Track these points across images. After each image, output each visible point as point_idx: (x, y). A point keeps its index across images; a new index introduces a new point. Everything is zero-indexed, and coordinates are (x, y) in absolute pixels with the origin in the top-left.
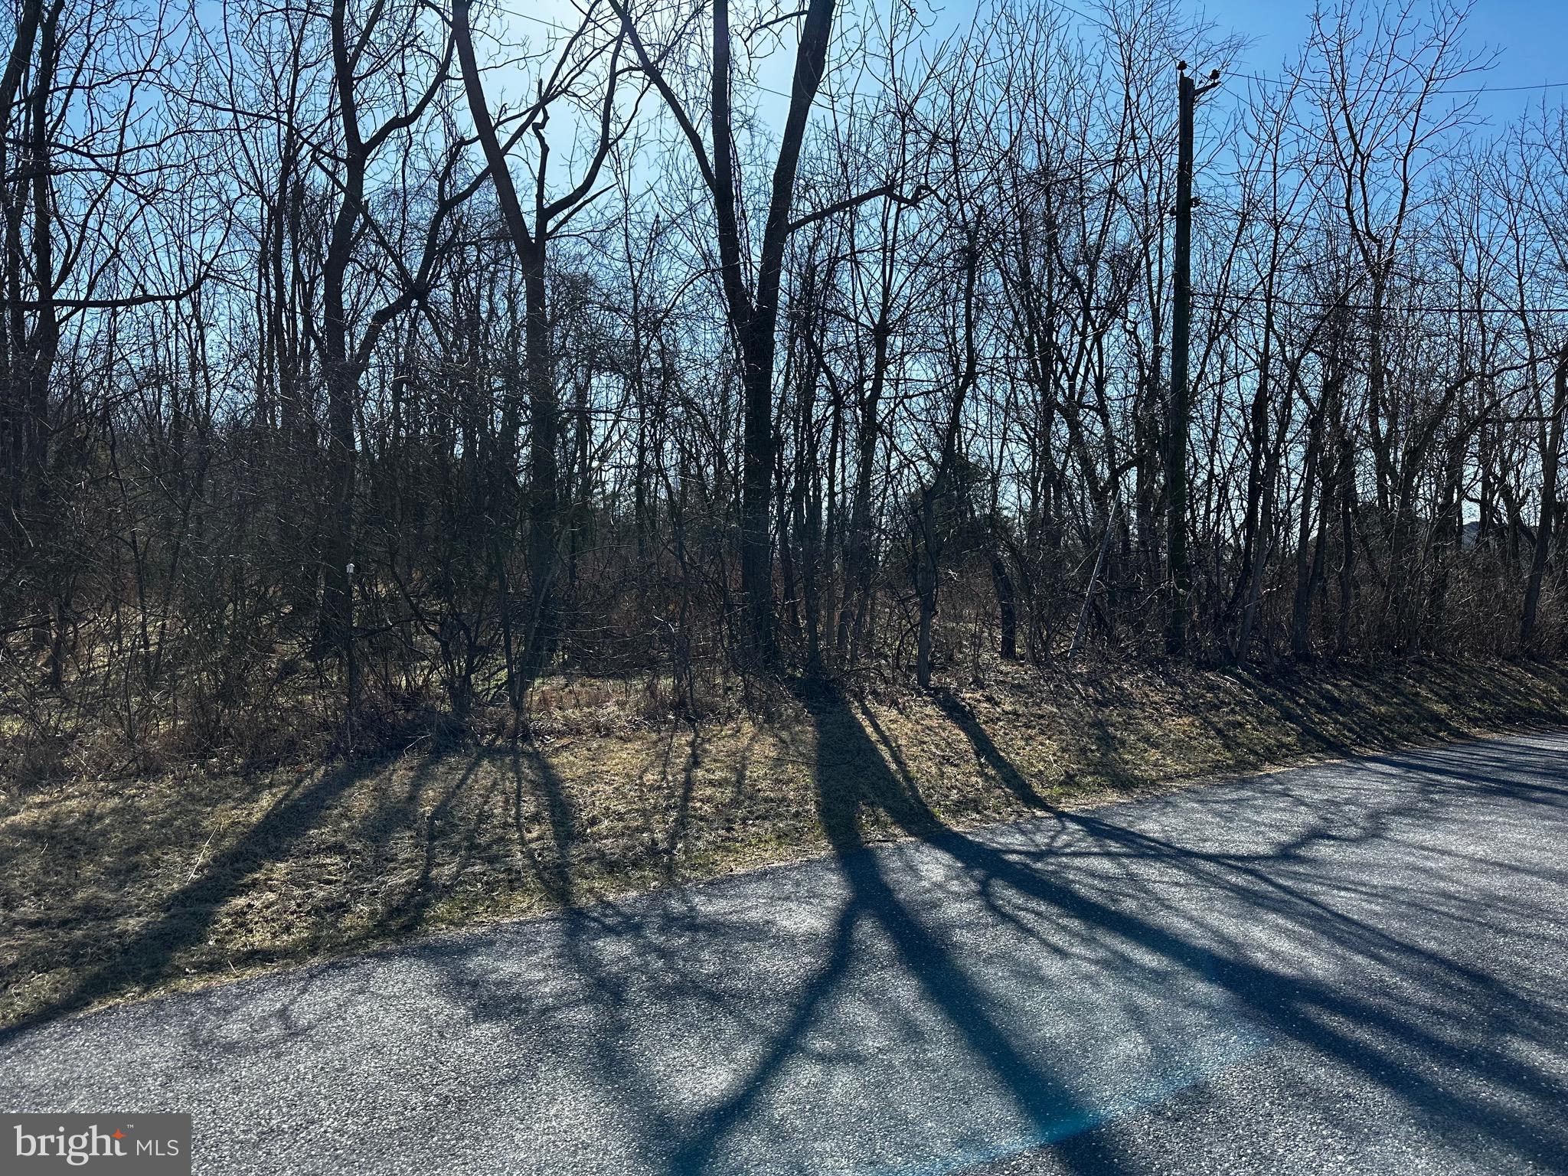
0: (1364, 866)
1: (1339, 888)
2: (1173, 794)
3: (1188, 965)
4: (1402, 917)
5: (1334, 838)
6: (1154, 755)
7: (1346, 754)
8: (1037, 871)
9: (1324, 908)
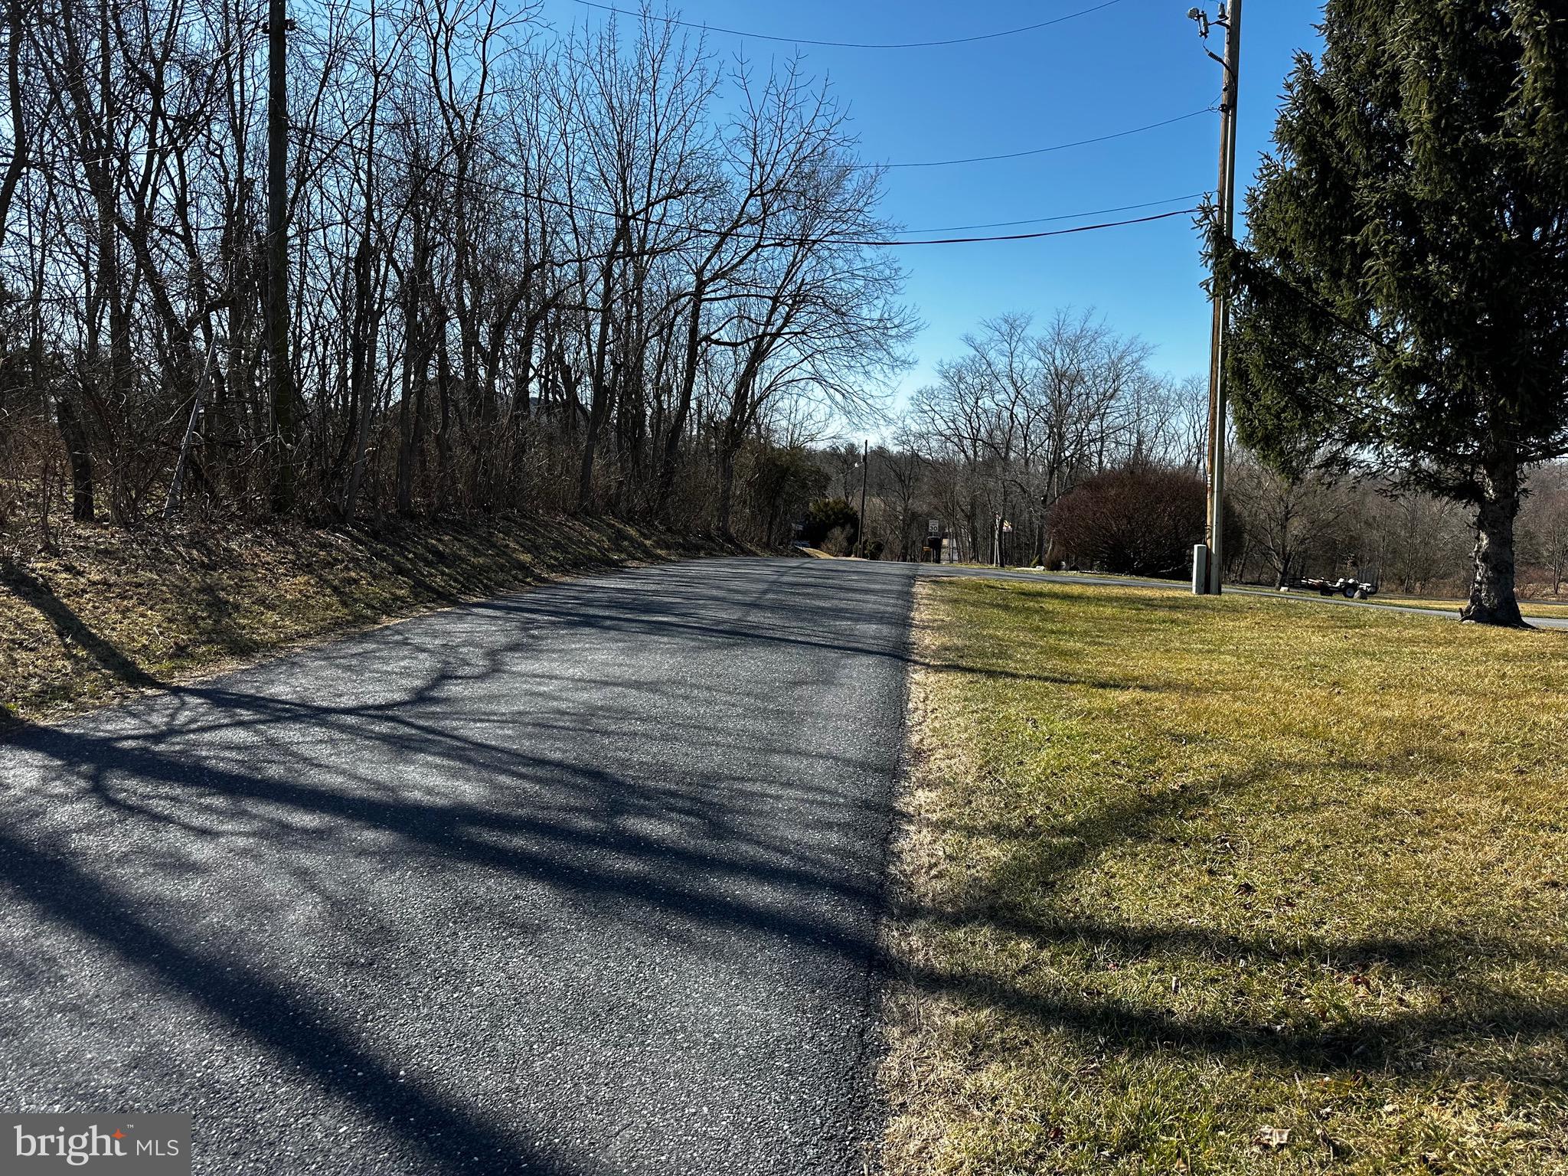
0: (492, 698)
1: (475, 721)
2: (297, 654)
3: (349, 817)
4: (530, 736)
5: (461, 678)
6: (272, 617)
7: (455, 603)
8: (160, 753)
9: (465, 740)
